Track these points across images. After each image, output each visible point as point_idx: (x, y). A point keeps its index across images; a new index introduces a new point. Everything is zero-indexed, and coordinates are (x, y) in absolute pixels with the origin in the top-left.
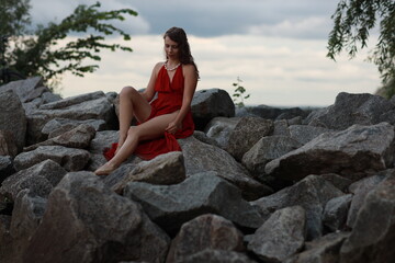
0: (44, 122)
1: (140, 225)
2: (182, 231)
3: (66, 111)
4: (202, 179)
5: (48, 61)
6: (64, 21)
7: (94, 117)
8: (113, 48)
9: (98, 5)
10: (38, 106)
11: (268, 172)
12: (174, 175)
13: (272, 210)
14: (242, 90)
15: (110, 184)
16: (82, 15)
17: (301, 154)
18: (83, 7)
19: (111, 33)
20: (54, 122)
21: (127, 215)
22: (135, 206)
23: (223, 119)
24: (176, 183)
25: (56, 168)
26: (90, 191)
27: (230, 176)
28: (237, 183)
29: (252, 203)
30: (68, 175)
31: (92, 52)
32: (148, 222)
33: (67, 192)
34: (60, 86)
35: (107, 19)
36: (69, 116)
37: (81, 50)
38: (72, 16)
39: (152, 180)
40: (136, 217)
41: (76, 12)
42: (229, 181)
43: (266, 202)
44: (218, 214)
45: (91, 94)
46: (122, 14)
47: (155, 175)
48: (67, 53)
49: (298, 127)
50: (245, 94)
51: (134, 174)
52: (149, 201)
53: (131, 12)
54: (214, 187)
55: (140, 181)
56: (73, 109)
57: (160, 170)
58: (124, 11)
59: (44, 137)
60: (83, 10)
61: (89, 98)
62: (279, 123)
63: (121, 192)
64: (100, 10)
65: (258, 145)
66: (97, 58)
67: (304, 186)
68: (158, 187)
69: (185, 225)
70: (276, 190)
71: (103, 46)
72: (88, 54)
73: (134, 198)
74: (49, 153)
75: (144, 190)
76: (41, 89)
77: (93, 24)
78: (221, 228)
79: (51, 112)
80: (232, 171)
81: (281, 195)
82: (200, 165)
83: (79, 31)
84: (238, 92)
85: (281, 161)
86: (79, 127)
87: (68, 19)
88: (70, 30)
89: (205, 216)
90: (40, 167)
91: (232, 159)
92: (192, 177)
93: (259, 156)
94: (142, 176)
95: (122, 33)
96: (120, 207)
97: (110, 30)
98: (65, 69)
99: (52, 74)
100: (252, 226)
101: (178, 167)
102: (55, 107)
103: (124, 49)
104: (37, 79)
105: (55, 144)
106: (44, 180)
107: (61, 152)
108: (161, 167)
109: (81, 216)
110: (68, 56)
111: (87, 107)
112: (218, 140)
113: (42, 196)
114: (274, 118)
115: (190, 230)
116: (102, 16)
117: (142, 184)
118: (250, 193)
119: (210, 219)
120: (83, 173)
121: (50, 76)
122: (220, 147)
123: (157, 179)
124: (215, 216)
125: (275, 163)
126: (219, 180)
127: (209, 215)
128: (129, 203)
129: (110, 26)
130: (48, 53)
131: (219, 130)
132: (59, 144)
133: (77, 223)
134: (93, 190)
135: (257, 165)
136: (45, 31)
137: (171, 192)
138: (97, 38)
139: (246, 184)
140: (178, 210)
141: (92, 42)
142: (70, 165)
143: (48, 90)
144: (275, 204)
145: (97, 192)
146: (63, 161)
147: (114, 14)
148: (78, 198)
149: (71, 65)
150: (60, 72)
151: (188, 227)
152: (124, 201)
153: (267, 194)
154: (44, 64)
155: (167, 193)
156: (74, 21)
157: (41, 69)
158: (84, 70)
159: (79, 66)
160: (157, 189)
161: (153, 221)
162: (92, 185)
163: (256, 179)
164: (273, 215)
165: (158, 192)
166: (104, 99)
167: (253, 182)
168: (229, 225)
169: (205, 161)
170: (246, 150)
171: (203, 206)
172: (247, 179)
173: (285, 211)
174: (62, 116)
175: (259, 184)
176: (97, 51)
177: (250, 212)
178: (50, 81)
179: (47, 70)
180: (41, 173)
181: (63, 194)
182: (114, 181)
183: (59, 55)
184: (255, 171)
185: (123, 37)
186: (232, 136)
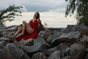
0: (2, 32)
1: (24, 55)
2: (33, 56)
3: (7, 30)
4: (37, 44)
5: (3, 18)
6: (7, 9)
7: (13, 31)
8: (17, 15)
9: (14, 6)
10: (1, 29)
11: (52, 43)
12: (31, 44)
13: (53, 51)
14: (46, 24)
15: (17, 46)
16: (10, 8)
17: (59, 39)
18: (11, 6)
19: (17, 12)
20: (5, 32)
21: (21, 53)
22: (23, 51)
23: (42, 31)
24: (32, 45)
25: (5, 43)
26: (13, 48)
27: (44, 44)
28: (45, 45)
29: (49, 50)
30: (8, 44)
31: (13, 16)
32: (26, 54)
33: (8, 48)
34: (6, 24)
35: (16, 9)
36: (8, 31)
37: (10, 16)
38: (8, 8)
39: (26, 45)
40: (23, 53)
41: (9, 7)
42: (44, 45)
43: (52, 49)
44: (41, 52)
45: (13, 26)
46: (19, 8)
47: (27, 44)
48: (7, 16)
49: (59, 33)
50: (47, 25)
51: (22, 44)
52: (26, 50)
53: (22, 7)
54: (40, 46)
55: (24, 45)
56: (9, 29)
57: (28, 43)
58: (20, 7)
59: (2, 36)
60: (11, 7)
61: (12, 26)
62: (55, 32)
63: (20, 48)
64: (15, 7)
65: (50, 37)
66: (14, 18)
67: (60, 46)
68: (28, 46)
69: (34, 55)
70: (54, 47)
71: (15, 15)
72: (12, 17)
73: (22, 49)
74: (3, 39)
75: (25, 47)
76: (2, 25)
77: (13, 10)
78: (42, 56)
79: (4, 30)
80: (44, 43)
81: (55, 48)
82: (37, 41)
83: (10, 11)
84: (45, 25)
85: (55, 40)
86: (10, 33)
87: (8, 9)
88: (8, 11)
89: (38, 53)
90: (1, 42)
91: (44, 40)
92: (35, 44)
93: (50, 39)
94: (24, 44)
95: (19, 12)
96: (19, 51)
97: (17, 11)
98: (7, 20)
99: (4, 21)
100: (49, 55)
101: (32, 42)
102: (5, 29)
103: (20, 15)
104: (1, 22)
105: (5, 37)
106: (2, 45)
107: (6, 39)
108: (28, 42)
109: (11, 53)
110: (7, 17)
111: (12, 29)
112: (41, 36)
113: (2, 49)
114: (53, 31)
115: (35, 56)
116: (15, 8)
117: (24, 46)
118: (48, 47)
119: (39, 54)
120: (11, 44)
121: (3, 22)
122: (41, 37)
123: (28, 45)
124: (40, 53)
125: (54, 41)
126: (41, 45)
127: (39, 53)
128: (21, 50)
129: (17, 10)
130: (3, 16)
131: (41, 34)
132: (6, 37)
133: (10, 55)
134: (13, 47)
135: (50, 41)
136: (2, 11)
137: (31, 48)
138: (14, 13)
139: (47, 45)
140: (32, 52)
141: (13, 14)
142: (8, 42)
143: (3, 25)
144: (54, 50)
145: (14, 48)
146: (7, 41)
147: (18, 8)
148: (10, 49)
149: (8, 19)
150: (6, 21)
151: (35, 55)
152: (20, 50)
153: (52, 48)
154: (2, 19)
155: (30, 48)
156: (9, 9)
157: (1, 20)
158: (11, 20)
159: (10, 19)
160: (28, 47)
161: (27, 54)
162: (13, 46)
163: (50, 44)
164: (53, 52)
165: (28, 48)
166: (16, 27)
167: (49, 45)
168: (44, 55)
169: (38, 40)
170: (47, 38)
171: (38, 51)
172: (48, 44)
173: (56, 51)
174: (6, 31)
175: (50, 45)
176: (14, 16)
177: (48, 52)
178: (3, 23)
179: (3, 20)
180: (2, 44)
181: (7, 48)
182: (18, 45)
183: (5, 17)
184: (49, 43)
185: (20, 13)
186: (44, 35)
